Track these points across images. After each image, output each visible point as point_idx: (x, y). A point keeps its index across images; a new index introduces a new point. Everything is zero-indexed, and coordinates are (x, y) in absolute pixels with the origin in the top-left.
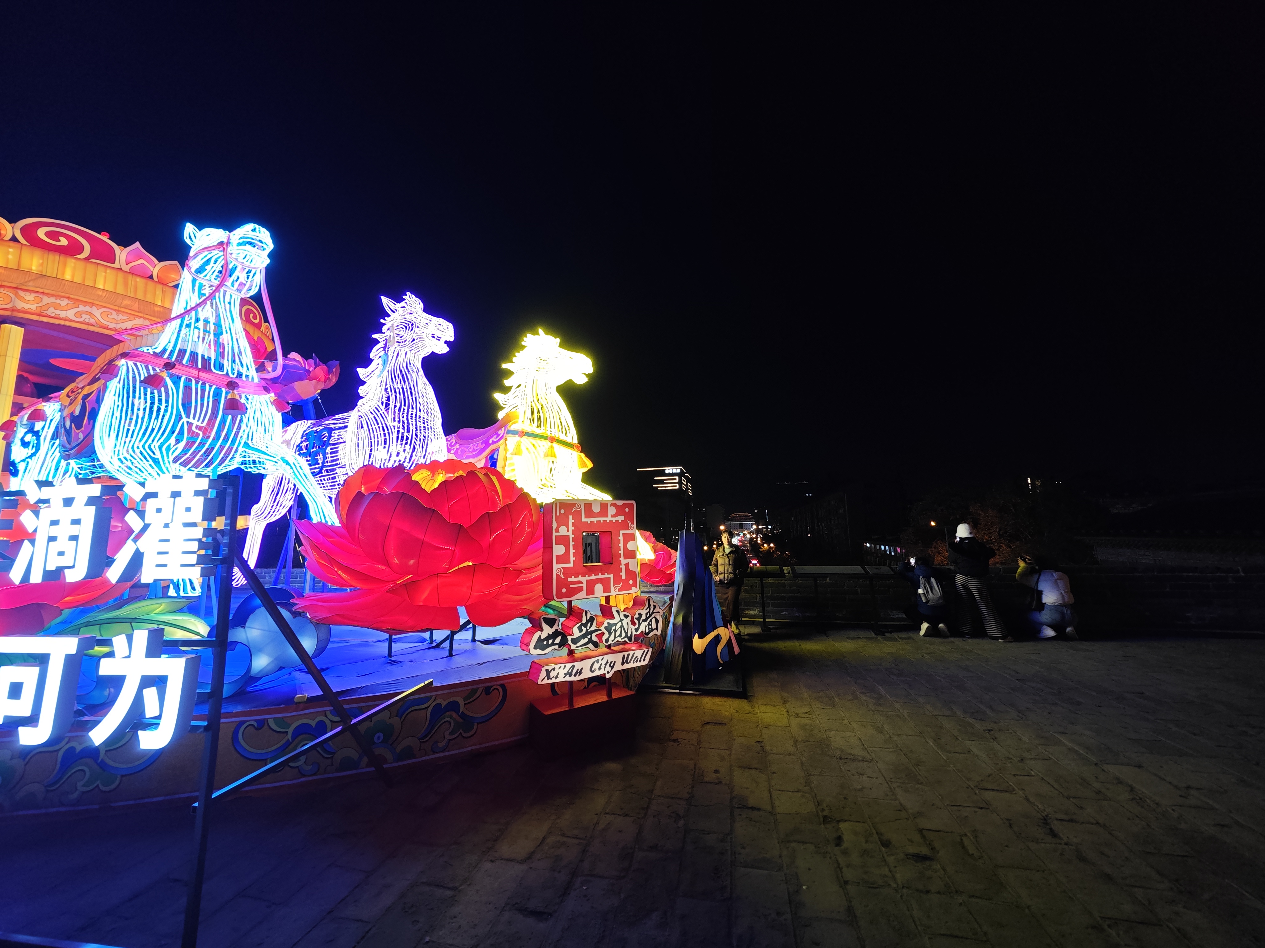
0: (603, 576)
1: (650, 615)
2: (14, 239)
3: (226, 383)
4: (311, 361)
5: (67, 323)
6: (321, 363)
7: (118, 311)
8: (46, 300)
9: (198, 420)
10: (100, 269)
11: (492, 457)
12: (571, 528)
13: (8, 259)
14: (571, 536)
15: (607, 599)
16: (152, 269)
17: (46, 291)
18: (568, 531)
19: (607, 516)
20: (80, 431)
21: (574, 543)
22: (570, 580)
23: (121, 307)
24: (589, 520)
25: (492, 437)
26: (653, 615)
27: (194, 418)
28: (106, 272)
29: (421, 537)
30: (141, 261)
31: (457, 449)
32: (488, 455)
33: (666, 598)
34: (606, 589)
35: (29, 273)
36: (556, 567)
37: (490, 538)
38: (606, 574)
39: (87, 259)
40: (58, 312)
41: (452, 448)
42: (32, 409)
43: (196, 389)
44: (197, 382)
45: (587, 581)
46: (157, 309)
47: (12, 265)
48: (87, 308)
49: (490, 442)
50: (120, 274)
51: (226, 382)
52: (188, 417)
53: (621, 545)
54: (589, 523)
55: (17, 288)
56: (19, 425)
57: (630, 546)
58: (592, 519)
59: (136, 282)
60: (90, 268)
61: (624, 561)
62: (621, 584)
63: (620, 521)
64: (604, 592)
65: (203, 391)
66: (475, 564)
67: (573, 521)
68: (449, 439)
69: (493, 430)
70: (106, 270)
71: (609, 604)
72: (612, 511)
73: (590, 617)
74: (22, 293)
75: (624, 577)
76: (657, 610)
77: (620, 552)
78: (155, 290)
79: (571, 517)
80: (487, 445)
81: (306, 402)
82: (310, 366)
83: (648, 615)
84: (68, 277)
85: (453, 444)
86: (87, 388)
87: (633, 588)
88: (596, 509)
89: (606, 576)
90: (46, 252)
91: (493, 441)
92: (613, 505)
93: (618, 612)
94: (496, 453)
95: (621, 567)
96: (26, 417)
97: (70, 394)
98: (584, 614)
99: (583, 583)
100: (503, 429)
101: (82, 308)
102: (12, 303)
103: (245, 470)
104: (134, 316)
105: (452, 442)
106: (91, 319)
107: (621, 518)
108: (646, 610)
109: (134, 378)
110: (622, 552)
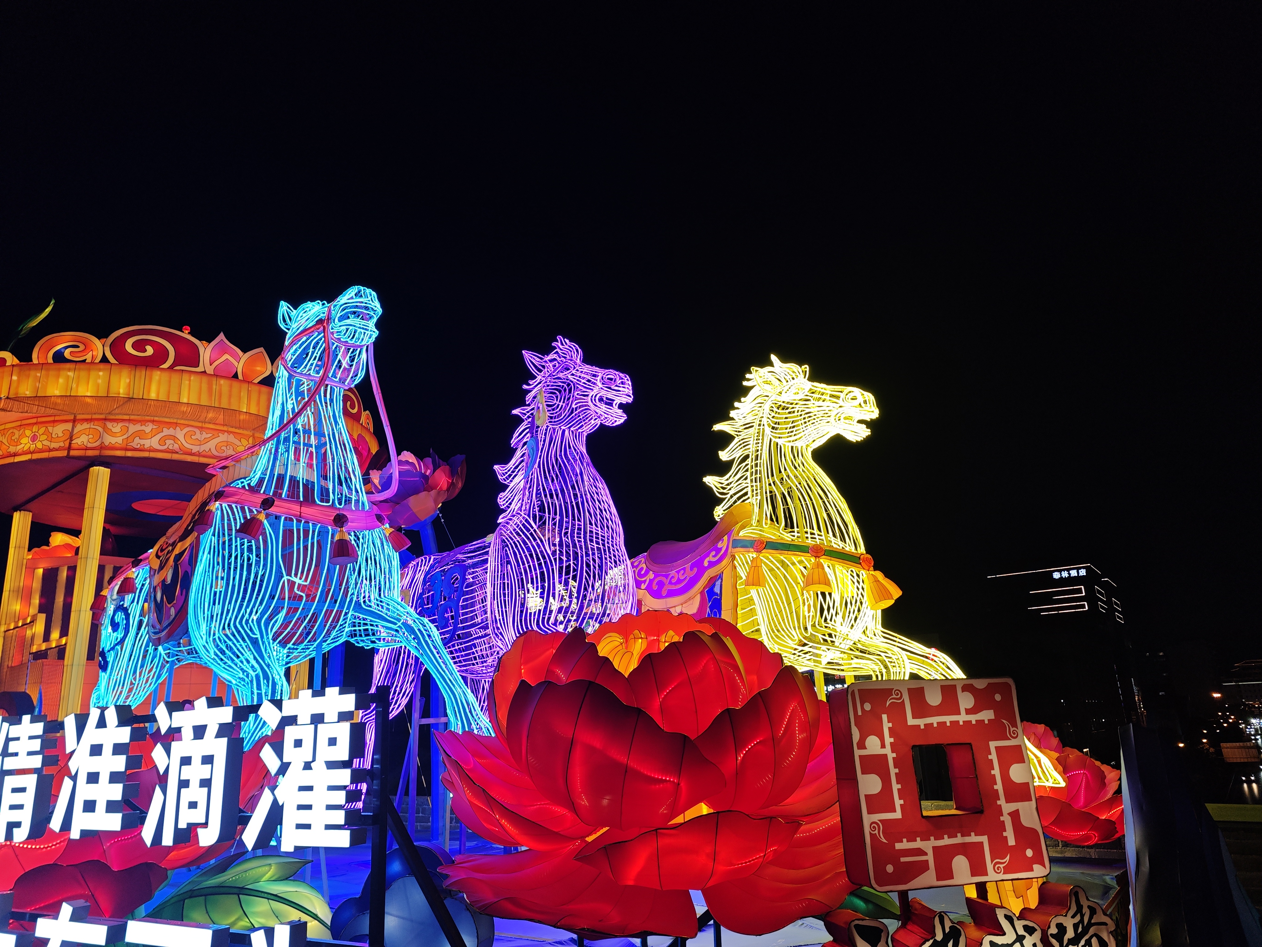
0: (967, 839)
1: (1085, 931)
2: (104, 360)
3: (333, 518)
4: (429, 460)
5: (153, 455)
6: (441, 461)
7: (201, 428)
8: (133, 428)
9: (301, 579)
10: (185, 376)
11: (711, 592)
12: (888, 740)
13: (98, 385)
14: (891, 756)
15: (981, 888)
16: (236, 363)
17: (132, 417)
18: (883, 746)
19: (959, 714)
20: (172, 604)
21: (897, 771)
22: (898, 846)
23: (205, 422)
24: (921, 722)
25: (707, 555)
26: (1092, 931)
27: (296, 575)
28: (190, 380)
29: (623, 759)
30: (226, 356)
31: (651, 581)
32: (704, 588)
33: (1109, 878)
34: (978, 868)
35: (116, 398)
36: (868, 819)
37: (737, 759)
38: (973, 834)
39: (171, 368)
40: (142, 442)
41: (643, 579)
42: (122, 579)
43: (298, 531)
44: (299, 521)
45: (934, 848)
46: (242, 417)
47: (102, 393)
48: (171, 432)
49: (706, 564)
50: (205, 379)
51: (331, 516)
52: (289, 574)
53: (996, 772)
54: (922, 727)
55: (105, 419)
56: (109, 600)
57: (1016, 773)
58: (929, 720)
59: (221, 385)
60: (175, 377)
61: (1007, 808)
62: (1008, 857)
63: (986, 722)
64: (973, 874)
65: (306, 532)
66: (718, 813)
67: (890, 725)
68: (635, 564)
69: (708, 541)
70: (190, 377)
71: (986, 899)
72: (966, 701)
73: (950, 927)
74: (109, 425)
75: (1012, 842)
76: (1100, 917)
77: (995, 787)
78: (240, 392)
79: (885, 717)
80: (702, 570)
81: (423, 524)
82: (427, 468)
83: (1080, 930)
84: (153, 395)
85: (643, 572)
86: (179, 544)
87: (1036, 867)
88: (934, 699)
89: (973, 838)
90: (134, 368)
91: (709, 562)
92: (967, 688)
93: (1009, 918)
94: (718, 583)
95: (1002, 818)
96: (116, 589)
97: (159, 554)
98: (937, 921)
99: (926, 854)
100: (726, 538)
101: (166, 432)
102: (100, 439)
103: (356, 644)
104: (218, 432)
105: (642, 569)
106: (175, 444)
107: (987, 715)
108: (1073, 917)
109: (229, 525)
110: (999, 786)
